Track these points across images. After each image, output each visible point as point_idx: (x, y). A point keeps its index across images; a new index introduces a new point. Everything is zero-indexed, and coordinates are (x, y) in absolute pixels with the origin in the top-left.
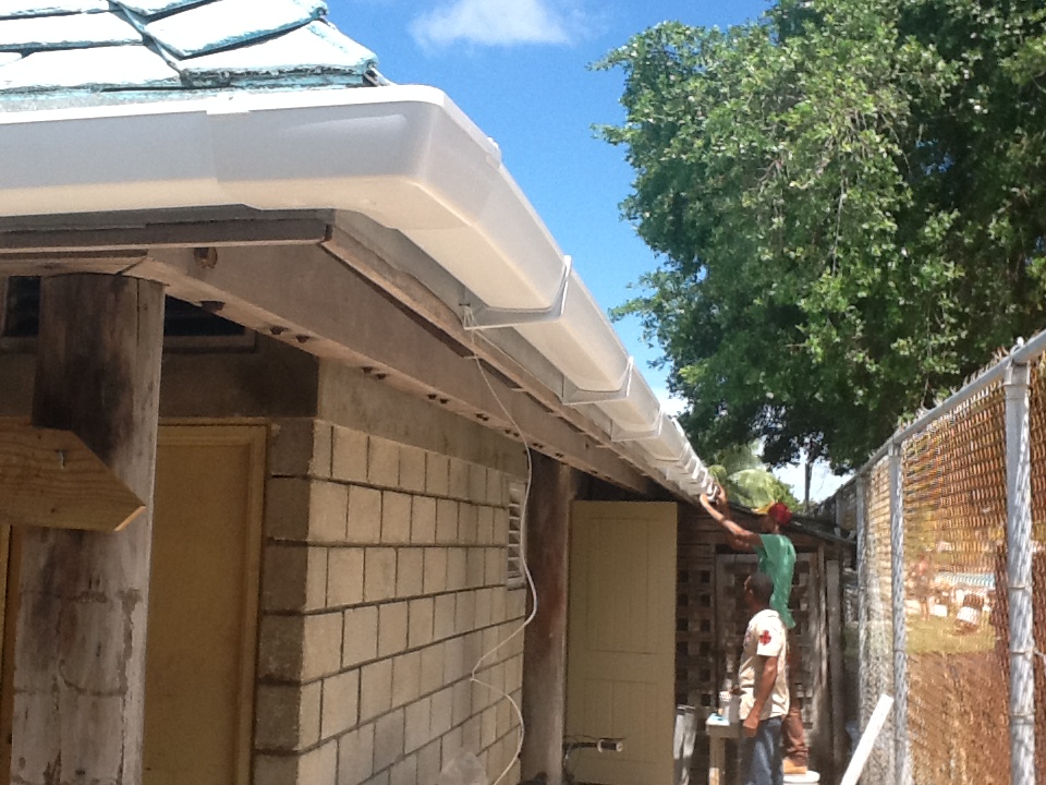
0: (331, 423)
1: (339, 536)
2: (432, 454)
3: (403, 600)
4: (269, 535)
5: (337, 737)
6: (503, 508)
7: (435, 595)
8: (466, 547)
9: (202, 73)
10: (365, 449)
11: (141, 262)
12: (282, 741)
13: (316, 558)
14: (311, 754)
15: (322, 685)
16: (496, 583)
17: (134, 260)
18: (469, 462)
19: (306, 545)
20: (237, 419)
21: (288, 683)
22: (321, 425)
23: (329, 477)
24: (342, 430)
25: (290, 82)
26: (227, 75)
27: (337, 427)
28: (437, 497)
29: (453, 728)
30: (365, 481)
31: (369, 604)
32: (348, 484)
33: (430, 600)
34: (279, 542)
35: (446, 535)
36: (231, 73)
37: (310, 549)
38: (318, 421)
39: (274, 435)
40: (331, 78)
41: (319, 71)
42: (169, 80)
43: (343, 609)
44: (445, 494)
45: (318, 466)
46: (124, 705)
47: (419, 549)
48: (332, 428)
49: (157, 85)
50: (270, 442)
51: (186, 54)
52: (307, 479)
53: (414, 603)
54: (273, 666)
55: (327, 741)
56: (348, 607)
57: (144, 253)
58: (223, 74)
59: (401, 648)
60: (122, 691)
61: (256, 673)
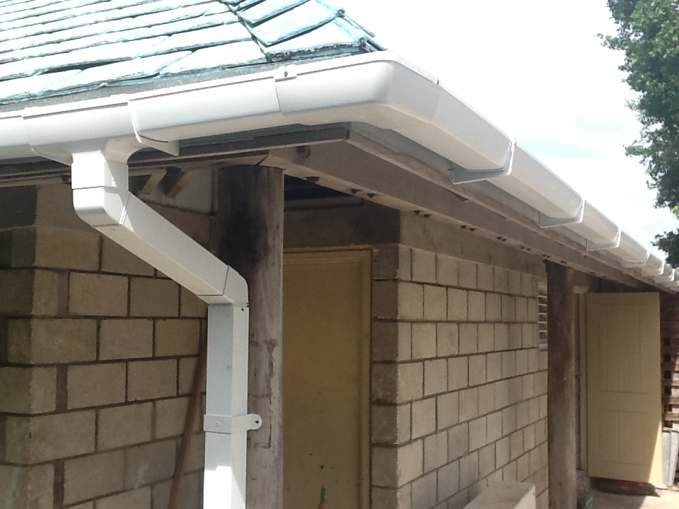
0: (410, 247)
1: (419, 316)
2: (480, 264)
3: (465, 355)
4: (374, 315)
5: (423, 438)
6: (534, 298)
7: (487, 353)
8: (508, 323)
9: (277, 54)
10: (434, 262)
11: (266, 158)
12: (387, 438)
13: (403, 329)
14: (406, 447)
15: (411, 406)
16: (531, 346)
17: (262, 157)
18: (507, 269)
19: (397, 321)
20: (353, 246)
21: (390, 404)
22: (403, 248)
23: (410, 279)
24: (417, 251)
25: (321, 54)
26: (289, 53)
27: (414, 249)
28: (486, 292)
29: (503, 438)
30: (434, 282)
31: (441, 358)
32: (423, 284)
33: (483, 357)
34: (381, 320)
35: (493, 315)
36: (291, 52)
37: (399, 323)
38: (400, 245)
39: (375, 255)
40: (342, 50)
41: (335, 46)
42: (260, 59)
43: (423, 361)
44: (492, 290)
45: (403, 273)
46: (270, 403)
47: (474, 325)
48: (411, 250)
49: (255, 62)
50: (373, 260)
51: (268, 44)
52: (396, 281)
53: (472, 358)
54: (380, 395)
55: (416, 440)
56: (427, 359)
57: (266, 152)
58: (286, 53)
59: (465, 385)
60: (269, 395)
61: (370, 399)
